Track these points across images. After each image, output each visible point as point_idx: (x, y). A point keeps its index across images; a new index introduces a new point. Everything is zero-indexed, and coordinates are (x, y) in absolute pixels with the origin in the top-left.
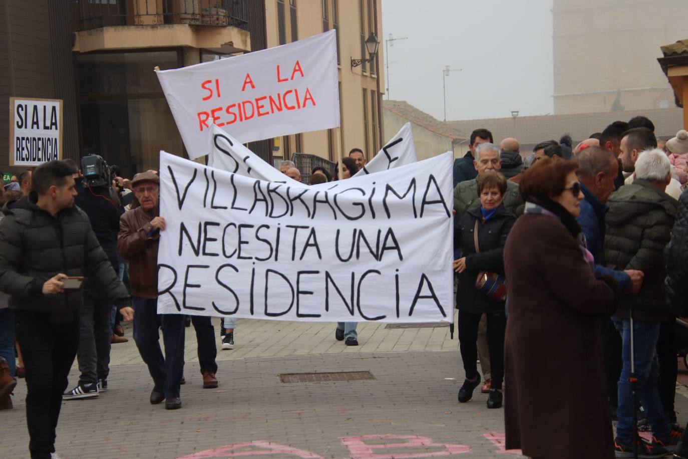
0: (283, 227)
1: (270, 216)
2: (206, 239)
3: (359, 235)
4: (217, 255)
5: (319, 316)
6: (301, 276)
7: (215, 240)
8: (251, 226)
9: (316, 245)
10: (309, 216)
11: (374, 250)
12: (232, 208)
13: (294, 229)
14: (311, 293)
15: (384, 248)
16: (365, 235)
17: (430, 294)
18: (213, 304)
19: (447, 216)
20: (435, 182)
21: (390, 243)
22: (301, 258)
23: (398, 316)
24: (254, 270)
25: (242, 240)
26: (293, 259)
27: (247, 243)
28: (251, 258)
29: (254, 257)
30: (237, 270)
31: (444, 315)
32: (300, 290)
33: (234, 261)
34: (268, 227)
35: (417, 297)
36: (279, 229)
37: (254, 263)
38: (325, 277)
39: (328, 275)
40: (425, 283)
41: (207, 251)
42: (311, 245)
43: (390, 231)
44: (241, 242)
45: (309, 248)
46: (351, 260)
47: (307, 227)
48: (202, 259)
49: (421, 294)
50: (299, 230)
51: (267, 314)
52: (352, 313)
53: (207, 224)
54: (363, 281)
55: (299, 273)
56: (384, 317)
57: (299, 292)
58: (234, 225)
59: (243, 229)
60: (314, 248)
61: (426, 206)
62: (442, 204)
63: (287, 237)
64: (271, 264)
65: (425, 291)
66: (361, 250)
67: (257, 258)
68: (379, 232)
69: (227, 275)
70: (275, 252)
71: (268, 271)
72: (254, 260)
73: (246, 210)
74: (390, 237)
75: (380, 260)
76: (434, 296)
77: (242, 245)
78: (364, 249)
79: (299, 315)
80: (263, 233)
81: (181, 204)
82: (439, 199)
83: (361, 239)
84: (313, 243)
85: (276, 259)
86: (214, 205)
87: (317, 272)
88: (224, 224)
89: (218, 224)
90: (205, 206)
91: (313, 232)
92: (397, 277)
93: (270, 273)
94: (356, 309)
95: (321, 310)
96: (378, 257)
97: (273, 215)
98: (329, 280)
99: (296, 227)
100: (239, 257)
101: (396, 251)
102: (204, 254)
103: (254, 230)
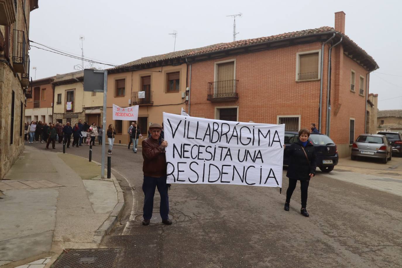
0: (217, 147)
1: (212, 142)
2: (184, 151)
3: (247, 152)
4: (189, 158)
5: (229, 182)
6: (224, 167)
7: (188, 151)
8: (204, 146)
9: (230, 155)
10: (227, 142)
11: (253, 158)
12: (196, 138)
13: (221, 148)
14: (227, 174)
15: (257, 158)
16: (250, 152)
17: (273, 177)
18: (189, 178)
19: (281, 147)
20: (277, 134)
21: (259, 156)
22: (224, 160)
23: (260, 184)
24: (204, 164)
25: (200, 152)
26: (221, 160)
27: (202, 153)
28: (203, 159)
29: (204, 159)
30: (198, 164)
31: (278, 185)
32: (223, 172)
33: (196, 160)
34: (211, 147)
35: (268, 177)
36: (215, 148)
37: (205, 161)
38: (233, 168)
39: (234, 167)
40: (272, 172)
41: (185, 156)
42: (228, 155)
43: (259, 151)
44: (199, 153)
45: (227, 156)
46: (243, 162)
47: (227, 148)
48: (183, 160)
49: (270, 176)
50: (223, 148)
51: (209, 181)
52: (243, 182)
53: (185, 144)
54: (248, 170)
55: (223, 166)
56: (255, 184)
57: (222, 173)
58: (197, 146)
59: (200, 147)
60: (229, 156)
61: (274, 142)
62: (279, 143)
63: (218, 151)
64: (212, 162)
65: (272, 175)
66: (248, 158)
67: (205, 159)
68: (255, 151)
69: (194, 166)
70: (213, 157)
71: (210, 164)
72: (205, 160)
73: (202, 139)
74: (259, 154)
75: (255, 162)
76: (275, 177)
77: (200, 154)
78: (249, 158)
79: (221, 182)
80: (209, 149)
81: (173, 136)
82: (278, 140)
83: (248, 154)
84: (229, 154)
85: (214, 160)
86: (189, 137)
87: (230, 166)
88: (192, 145)
89: (190, 145)
90: (184, 137)
91: (229, 150)
92: (261, 169)
93: (211, 165)
94: (244, 180)
95: (231, 180)
96: (254, 161)
97: (213, 142)
98: (235, 169)
99: (222, 148)
100: (198, 159)
101: (261, 159)
102: (184, 157)
103: (205, 148)
